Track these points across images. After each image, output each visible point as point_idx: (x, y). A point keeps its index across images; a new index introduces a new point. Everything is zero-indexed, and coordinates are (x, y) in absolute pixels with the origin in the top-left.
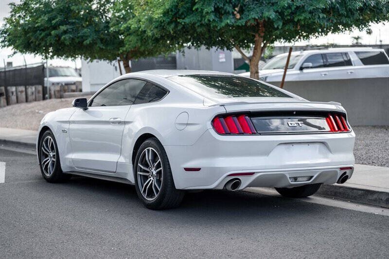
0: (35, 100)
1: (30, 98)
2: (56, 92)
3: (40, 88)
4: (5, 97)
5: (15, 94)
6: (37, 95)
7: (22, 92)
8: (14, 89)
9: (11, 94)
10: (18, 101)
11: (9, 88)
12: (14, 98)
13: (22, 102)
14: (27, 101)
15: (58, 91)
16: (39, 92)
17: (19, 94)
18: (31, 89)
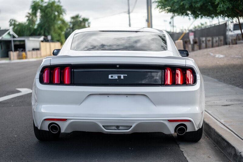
0: (218, 46)
1: (215, 45)
2: (233, 41)
3: (222, 38)
4: (198, 44)
5: (204, 42)
6: (220, 43)
7: (209, 41)
8: (204, 39)
9: (202, 42)
10: (206, 47)
11: (201, 38)
12: (204, 45)
13: (209, 47)
14: (213, 46)
15: (234, 40)
16: (221, 41)
17: (207, 42)
18: (216, 39)
